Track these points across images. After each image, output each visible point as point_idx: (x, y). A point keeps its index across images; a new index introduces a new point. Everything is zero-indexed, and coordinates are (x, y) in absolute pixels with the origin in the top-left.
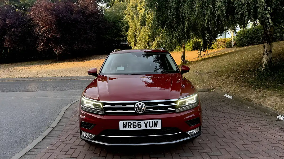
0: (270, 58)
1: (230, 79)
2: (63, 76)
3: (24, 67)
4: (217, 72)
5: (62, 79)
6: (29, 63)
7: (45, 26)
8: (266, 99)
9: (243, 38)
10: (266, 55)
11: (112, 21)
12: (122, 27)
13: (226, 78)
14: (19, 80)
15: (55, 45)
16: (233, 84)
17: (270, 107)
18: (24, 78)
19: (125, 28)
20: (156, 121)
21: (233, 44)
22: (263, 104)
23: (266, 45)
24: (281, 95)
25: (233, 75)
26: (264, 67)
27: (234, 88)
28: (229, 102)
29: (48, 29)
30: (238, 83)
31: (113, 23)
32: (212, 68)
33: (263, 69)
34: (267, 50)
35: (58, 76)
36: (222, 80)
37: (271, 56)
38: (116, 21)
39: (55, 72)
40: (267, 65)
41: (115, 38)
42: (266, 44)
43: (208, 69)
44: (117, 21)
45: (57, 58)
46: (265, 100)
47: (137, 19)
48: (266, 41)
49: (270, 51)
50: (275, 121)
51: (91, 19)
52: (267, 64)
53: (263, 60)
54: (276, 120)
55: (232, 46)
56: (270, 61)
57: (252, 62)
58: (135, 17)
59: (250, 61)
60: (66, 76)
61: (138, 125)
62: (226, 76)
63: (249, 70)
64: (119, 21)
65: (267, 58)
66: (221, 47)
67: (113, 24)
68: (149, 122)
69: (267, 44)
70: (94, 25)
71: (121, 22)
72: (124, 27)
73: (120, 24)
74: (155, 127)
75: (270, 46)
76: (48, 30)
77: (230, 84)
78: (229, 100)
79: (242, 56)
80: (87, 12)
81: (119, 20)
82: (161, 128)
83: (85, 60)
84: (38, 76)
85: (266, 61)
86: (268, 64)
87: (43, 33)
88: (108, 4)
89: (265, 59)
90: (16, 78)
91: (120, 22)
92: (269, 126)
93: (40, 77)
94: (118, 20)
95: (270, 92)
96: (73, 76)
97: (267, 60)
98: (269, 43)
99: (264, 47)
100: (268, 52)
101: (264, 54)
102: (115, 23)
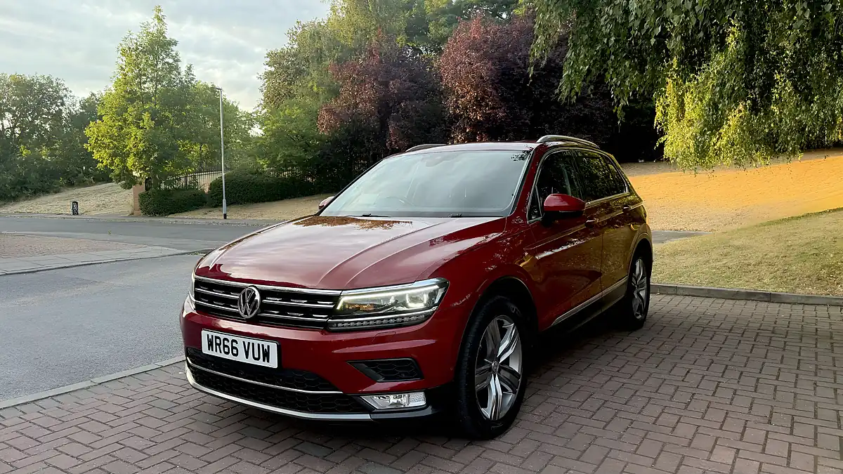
20: (266, 344)
61: (233, 348)
68: (253, 344)
74: (264, 361)
82: (276, 366)
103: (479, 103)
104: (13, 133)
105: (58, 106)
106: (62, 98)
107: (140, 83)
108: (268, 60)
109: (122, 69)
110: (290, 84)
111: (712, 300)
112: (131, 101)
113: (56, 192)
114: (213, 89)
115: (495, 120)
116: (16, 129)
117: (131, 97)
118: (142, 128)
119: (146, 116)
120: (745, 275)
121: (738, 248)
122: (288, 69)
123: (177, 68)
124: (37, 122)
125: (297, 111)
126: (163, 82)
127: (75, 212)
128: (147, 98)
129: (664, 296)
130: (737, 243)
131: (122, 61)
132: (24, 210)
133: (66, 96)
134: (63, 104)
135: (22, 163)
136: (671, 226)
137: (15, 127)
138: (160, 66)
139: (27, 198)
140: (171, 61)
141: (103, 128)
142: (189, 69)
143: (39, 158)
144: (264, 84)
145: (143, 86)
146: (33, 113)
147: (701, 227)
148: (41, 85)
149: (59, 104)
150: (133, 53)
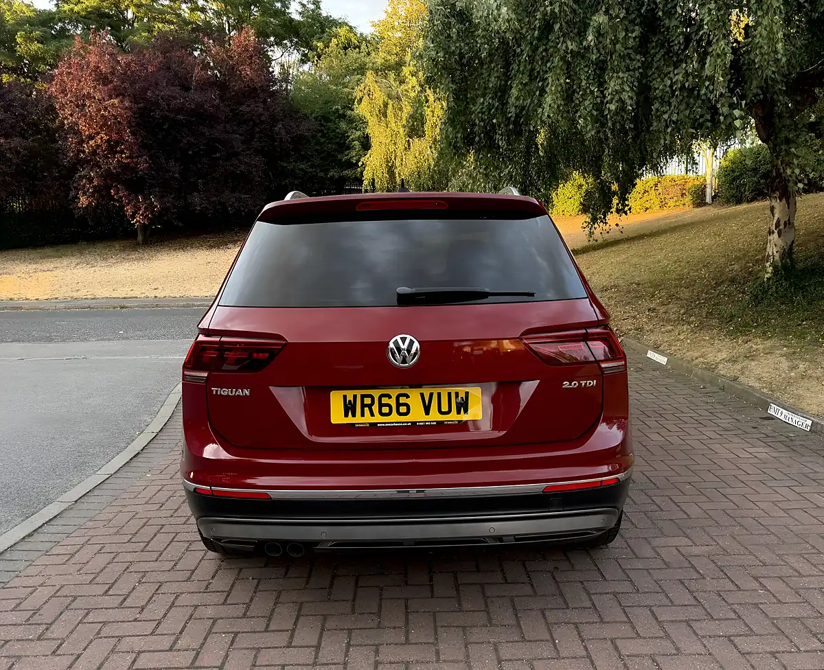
0: (789, 243)
1: (673, 307)
2: (160, 294)
3: (35, 266)
4: (638, 284)
5: (157, 306)
6: (48, 251)
7: (98, 133)
8: (753, 363)
9: (741, 175)
10: (776, 235)
11: (319, 114)
12: (349, 134)
13: (663, 304)
14: (21, 308)
15: (129, 195)
16: (680, 321)
17: (757, 385)
18: (37, 299)
19: (359, 137)
21: (709, 193)
22: (742, 379)
23: (777, 204)
24: (794, 353)
25: (685, 293)
26: (770, 269)
27: (679, 334)
28: (654, 373)
29: (108, 141)
30: (693, 318)
31: (320, 121)
32: (624, 275)
33: (767, 278)
34: (778, 221)
35: (143, 295)
36: (649, 310)
37: (790, 237)
38: (329, 113)
39: (133, 283)
40: (780, 265)
41: (327, 171)
42: (778, 201)
43: (611, 275)
44: (334, 113)
45: (140, 238)
46: (749, 366)
47: (396, 116)
48: (778, 193)
49: (789, 224)
50: (759, 420)
51: (249, 106)
52: (779, 262)
53: (768, 250)
54: (760, 418)
55: (708, 199)
56: (788, 253)
57: (744, 255)
58: (390, 107)
59: (740, 250)
60: (171, 295)
62: (660, 298)
63: (733, 281)
64: (339, 114)
65: (780, 242)
66: (671, 203)
67: (322, 125)
69: (780, 201)
70: (257, 129)
71: (346, 116)
72: (358, 133)
73: (343, 125)
75: (788, 208)
76: (109, 145)
77: (668, 321)
78: (657, 366)
79: (719, 235)
80: (236, 86)
81: (341, 112)
83: (231, 242)
84: (81, 294)
85: (775, 252)
86: (781, 261)
87: (94, 153)
88: (305, 55)
89: (774, 248)
90: (11, 299)
91: (344, 116)
92: (735, 432)
93: (88, 297)
94: (338, 109)
95: (769, 343)
96: (192, 295)
97: (779, 250)
98: (787, 195)
99: (772, 209)
100: (782, 227)
101: (770, 233)
102: (327, 120)
115: (137, 171)
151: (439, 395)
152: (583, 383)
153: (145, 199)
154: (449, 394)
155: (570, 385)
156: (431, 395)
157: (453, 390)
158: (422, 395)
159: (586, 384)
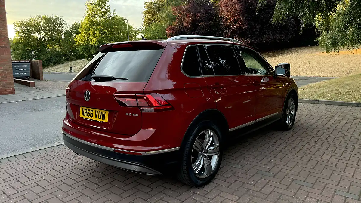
7: (231, 17)
15: (240, 38)
76: (234, 21)
87: (230, 24)
103: (236, 22)
104: (45, 39)
105: (61, 28)
106: (63, 25)
107: (95, 18)
108: (145, 5)
109: (88, 12)
110: (154, 16)
111: (333, 106)
112: (92, 26)
113: (62, 63)
114: (122, 19)
115: (243, 29)
116: (46, 38)
117: (92, 24)
118: (96, 37)
119: (97, 32)
120: (348, 96)
121: (347, 85)
122: (154, 9)
123: (109, 11)
124: (54, 35)
125: (158, 28)
126: (104, 17)
127: (71, 71)
128: (97, 24)
129: (313, 104)
130: (347, 83)
131: (88, 9)
132: (51, 71)
133: (64, 23)
134: (63, 27)
135: (49, 52)
136: (321, 75)
137: (45, 37)
138: (102, 10)
139: (52, 66)
140: (107, 8)
141: (81, 38)
142: (114, 11)
143: (55, 50)
144: (144, 16)
145: (96, 19)
146: (52, 31)
147: (335, 75)
148: (54, 19)
149: (62, 27)
150: (91, 5)
151: (99, 112)
152: (133, 114)
153: (245, 40)
154: (101, 112)
155: (128, 114)
156: (98, 111)
157: (102, 111)
158: (96, 111)
159: (134, 115)
